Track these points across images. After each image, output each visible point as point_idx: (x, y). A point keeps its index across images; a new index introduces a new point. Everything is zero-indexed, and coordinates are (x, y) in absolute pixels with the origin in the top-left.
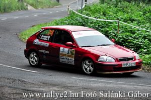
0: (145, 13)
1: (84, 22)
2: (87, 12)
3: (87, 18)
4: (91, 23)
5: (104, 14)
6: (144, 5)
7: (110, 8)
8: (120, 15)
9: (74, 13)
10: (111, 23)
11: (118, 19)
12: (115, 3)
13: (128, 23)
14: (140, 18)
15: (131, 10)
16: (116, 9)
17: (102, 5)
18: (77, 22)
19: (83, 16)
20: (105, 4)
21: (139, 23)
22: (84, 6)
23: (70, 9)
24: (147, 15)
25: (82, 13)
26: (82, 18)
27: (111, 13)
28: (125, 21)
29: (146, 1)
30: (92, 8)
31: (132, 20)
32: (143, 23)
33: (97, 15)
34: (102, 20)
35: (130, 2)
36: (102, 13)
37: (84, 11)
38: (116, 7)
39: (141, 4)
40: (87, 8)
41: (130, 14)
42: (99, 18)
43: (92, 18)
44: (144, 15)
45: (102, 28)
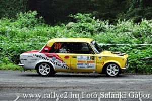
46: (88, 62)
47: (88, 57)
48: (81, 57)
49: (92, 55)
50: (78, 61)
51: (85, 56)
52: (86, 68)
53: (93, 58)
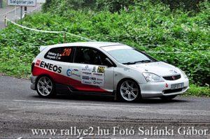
0: (94, 22)
1: (25, 34)
2: (28, 23)
3: (28, 30)
4: (33, 35)
5: (48, 25)
6: (93, 13)
7: (54, 17)
8: (67, 25)
9: (12, 24)
10: (56, 34)
11: (64, 30)
12: (60, 11)
13: (76, 34)
14: (89, 28)
15: (79, 19)
16: (61, 19)
17: (45, 14)
18: (17, 35)
19: (23, 27)
20: (48, 13)
21: (88, 34)
22: (23, 16)
23: (8, 20)
24: (97, 24)
25: (21, 24)
26: (22, 30)
27: (56, 23)
28: (72, 32)
29: (95, 8)
30: (34, 18)
31: (81, 31)
32: (93, 33)
33: (40, 26)
34: (46, 31)
35: (76, 10)
36: (45, 24)
37: (24, 22)
38: (61, 15)
39: (89, 12)
40: (28, 18)
41: (77, 24)
42: (42, 29)
43: (34, 29)
44: (93, 24)
45: (46, 41)
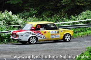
46: (56, 34)
47: (56, 32)
48: (52, 31)
49: (57, 30)
50: (51, 34)
51: (54, 31)
52: (55, 38)
53: (58, 32)
